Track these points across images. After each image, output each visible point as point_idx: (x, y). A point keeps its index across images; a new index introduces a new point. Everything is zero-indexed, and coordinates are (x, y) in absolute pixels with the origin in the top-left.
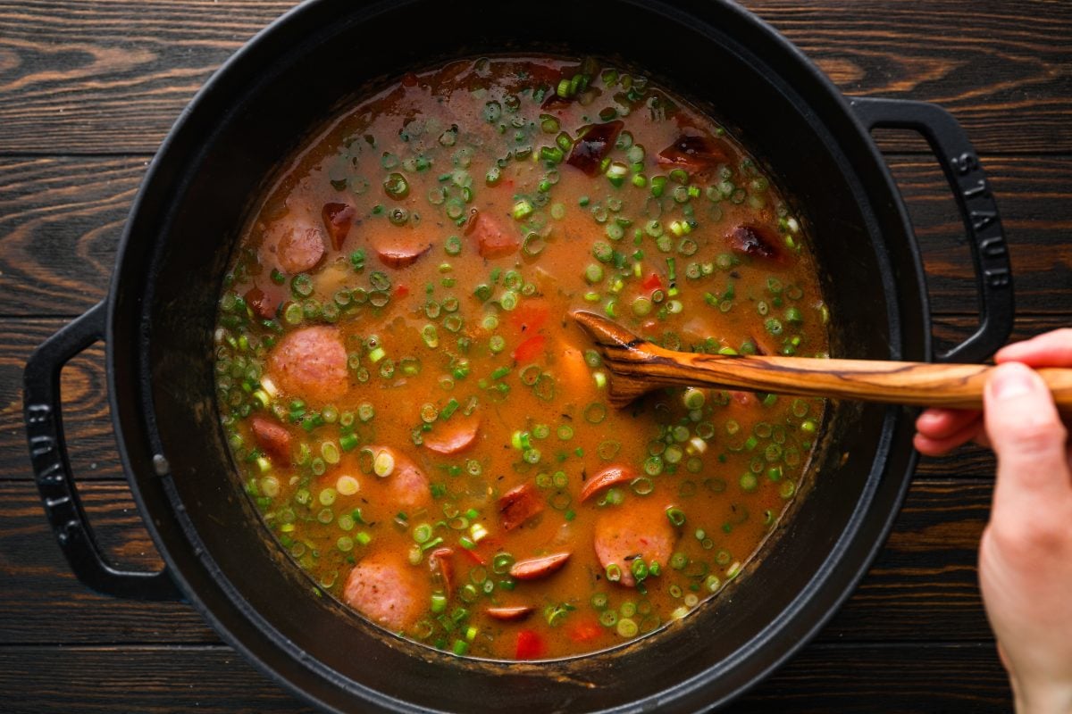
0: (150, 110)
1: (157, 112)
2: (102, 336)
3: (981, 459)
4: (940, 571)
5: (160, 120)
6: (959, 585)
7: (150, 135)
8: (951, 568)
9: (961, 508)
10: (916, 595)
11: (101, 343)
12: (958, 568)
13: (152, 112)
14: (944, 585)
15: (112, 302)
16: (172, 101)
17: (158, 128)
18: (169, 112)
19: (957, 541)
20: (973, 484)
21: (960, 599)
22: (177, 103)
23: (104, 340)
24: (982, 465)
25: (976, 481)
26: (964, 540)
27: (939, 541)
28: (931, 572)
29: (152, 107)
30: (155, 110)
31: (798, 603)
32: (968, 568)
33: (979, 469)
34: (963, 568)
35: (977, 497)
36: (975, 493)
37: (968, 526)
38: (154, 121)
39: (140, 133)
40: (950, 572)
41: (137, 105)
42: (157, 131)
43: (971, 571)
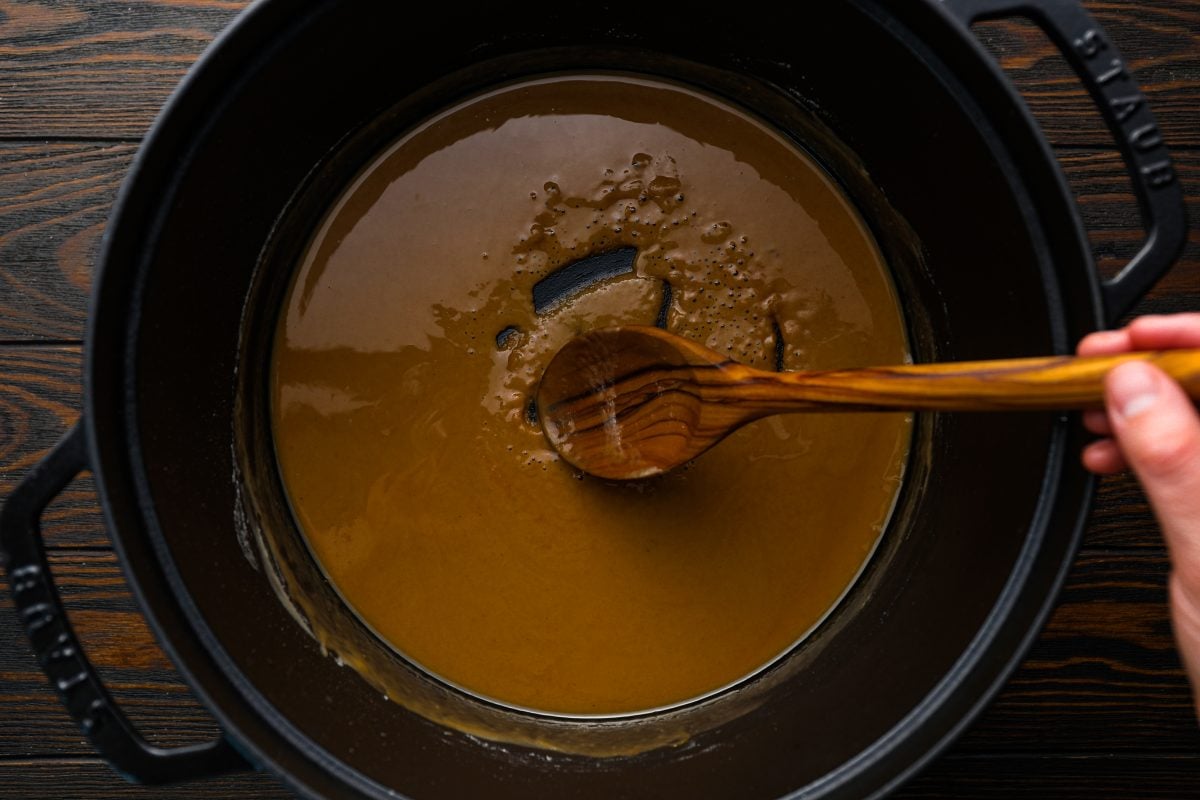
0: (78, 83)
1: (88, 87)
2: (84, 464)
3: (1113, 525)
4: (1063, 664)
5: (90, 97)
6: (1085, 681)
7: (78, 115)
8: (1076, 660)
9: (1088, 585)
10: (1033, 694)
12: (1085, 660)
13: (82, 87)
14: (1068, 681)
15: (90, 422)
16: (106, 72)
17: (88, 106)
18: (103, 86)
19: (1083, 627)
20: (1104, 557)
21: (1087, 699)
22: (113, 75)
23: (91, 470)
24: (1115, 533)
25: (1107, 552)
26: (1092, 626)
27: (1061, 626)
28: (1051, 665)
29: (82, 79)
30: (85, 83)
31: (997, 616)
32: (1097, 660)
33: (1110, 538)
34: (1091, 660)
35: (1108, 572)
36: (1106, 566)
37: (1099, 608)
38: (84, 97)
39: (66, 113)
40: (1072, 666)
41: (61, 76)
42: (86, 110)
43: (1101, 664)
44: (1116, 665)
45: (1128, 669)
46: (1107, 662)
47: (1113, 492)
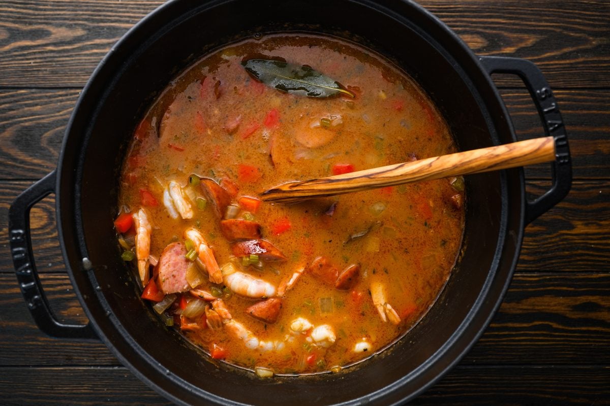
2: (53, 190)
3: (553, 261)
4: (531, 325)
6: (541, 332)
8: (536, 323)
9: (542, 289)
10: (517, 338)
11: (52, 195)
12: (540, 323)
14: (533, 332)
15: (59, 171)
19: (540, 308)
20: (550, 276)
21: (541, 340)
22: (98, 59)
23: (55, 193)
24: (554, 265)
25: (550, 274)
26: (544, 307)
27: (530, 307)
28: (525, 325)
32: (547, 323)
33: (552, 267)
34: (543, 323)
35: (551, 283)
36: (550, 280)
37: (547, 299)
38: (85, 69)
39: (77, 76)
40: (536, 325)
41: (75, 60)
42: (86, 74)
43: (548, 325)
44: (555, 325)
45: (560, 327)
46: (551, 324)
47: (554, 246)
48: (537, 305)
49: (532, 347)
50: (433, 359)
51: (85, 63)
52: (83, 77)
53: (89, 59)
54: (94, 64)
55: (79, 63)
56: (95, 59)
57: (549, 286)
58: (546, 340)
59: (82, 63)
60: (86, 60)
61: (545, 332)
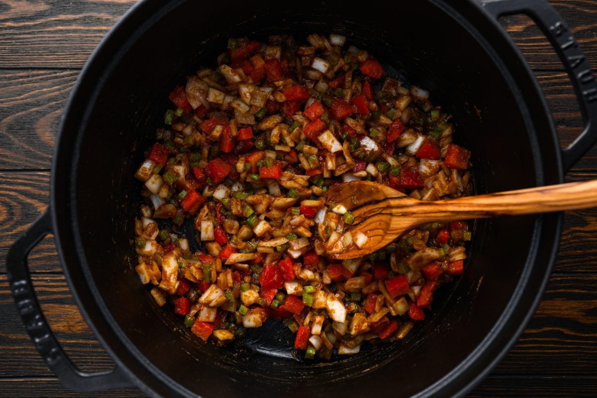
1: (50, 42)
3: (565, 261)
4: (540, 330)
5: (51, 47)
6: (551, 339)
8: (546, 329)
9: (553, 291)
10: (525, 346)
12: (551, 329)
13: (47, 42)
14: (542, 339)
19: (550, 312)
20: (561, 277)
21: (551, 348)
22: (63, 37)
23: (53, 233)
24: (566, 265)
25: (561, 275)
26: (554, 312)
27: (539, 312)
28: (534, 331)
29: (47, 39)
32: (557, 329)
33: (564, 267)
34: (554, 329)
35: (562, 285)
36: (561, 282)
37: (558, 302)
38: (48, 48)
39: (39, 55)
40: (544, 332)
41: (37, 37)
42: (50, 54)
43: (559, 331)
44: (566, 331)
45: (572, 333)
46: (562, 330)
48: (547, 309)
49: (541, 355)
50: (491, 336)
51: (49, 40)
52: (46, 57)
53: (53, 37)
54: (58, 42)
55: (42, 41)
56: (60, 37)
57: (560, 288)
58: (557, 347)
59: (45, 41)
60: (49, 37)
61: (555, 339)
